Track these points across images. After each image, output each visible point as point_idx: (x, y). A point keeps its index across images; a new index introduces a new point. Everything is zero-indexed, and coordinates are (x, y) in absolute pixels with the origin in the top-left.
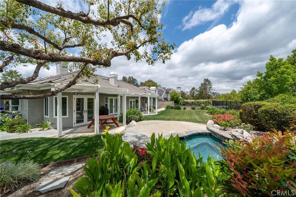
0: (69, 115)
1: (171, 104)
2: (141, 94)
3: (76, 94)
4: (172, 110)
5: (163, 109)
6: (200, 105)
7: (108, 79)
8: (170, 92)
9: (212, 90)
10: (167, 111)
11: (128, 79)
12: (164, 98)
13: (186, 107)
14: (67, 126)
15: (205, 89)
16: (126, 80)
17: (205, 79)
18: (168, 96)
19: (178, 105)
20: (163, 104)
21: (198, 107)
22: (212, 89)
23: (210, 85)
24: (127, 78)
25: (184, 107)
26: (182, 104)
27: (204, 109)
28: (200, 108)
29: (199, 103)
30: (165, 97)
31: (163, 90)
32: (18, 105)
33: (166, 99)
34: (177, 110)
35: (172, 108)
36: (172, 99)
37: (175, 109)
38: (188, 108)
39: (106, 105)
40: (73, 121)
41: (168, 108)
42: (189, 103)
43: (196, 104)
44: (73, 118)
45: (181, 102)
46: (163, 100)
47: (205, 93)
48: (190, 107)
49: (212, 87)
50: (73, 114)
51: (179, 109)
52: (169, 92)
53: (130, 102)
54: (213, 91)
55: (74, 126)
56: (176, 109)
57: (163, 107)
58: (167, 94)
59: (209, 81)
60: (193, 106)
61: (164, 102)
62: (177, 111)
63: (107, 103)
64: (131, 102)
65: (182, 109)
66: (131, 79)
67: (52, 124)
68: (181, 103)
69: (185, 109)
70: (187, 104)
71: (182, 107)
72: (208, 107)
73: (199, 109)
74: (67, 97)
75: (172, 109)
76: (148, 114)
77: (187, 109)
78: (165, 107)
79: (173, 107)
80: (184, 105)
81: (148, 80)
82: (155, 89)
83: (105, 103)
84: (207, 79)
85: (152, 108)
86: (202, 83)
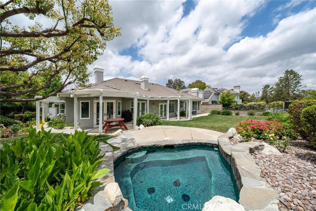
0: (90, 118)
1: (220, 108)
2: (170, 97)
3: (96, 98)
5: (206, 114)
6: (262, 109)
7: (138, 83)
8: (221, 93)
11: (175, 81)
12: (212, 101)
13: (240, 112)
14: (89, 127)
15: (287, 86)
16: (172, 83)
17: (287, 71)
18: (217, 98)
19: (228, 109)
20: (208, 109)
21: (259, 112)
22: (301, 86)
23: (296, 80)
24: (173, 81)
25: (236, 112)
26: (234, 108)
27: (267, 115)
28: (262, 113)
29: (261, 106)
30: (214, 100)
31: (211, 91)
32: (64, 109)
33: (214, 102)
35: (219, 113)
37: (223, 115)
38: (243, 114)
39: (132, 109)
40: (93, 123)
41: (214, 113)
42: (244, 107)
43: (256, 108)
44: (93, 120)
45: (232, 105)
46: (210, 103)
47: (287, 92)
48: (246, 112)
49: (300, 81)
50: (93, 116)
51: (228, 114)
52: (219, 94)
53: (160, 106)
54: (301, 89)
55: (94, 126)
57: (207, 112)
58: (216, 96)
59: (296, 74)
60: (251, 111)
61: (209, 106)
62: (225, 117)
63: (133, 107)
64: (162, 106)
65: (234, 115)
66: (178, 81)
67: (79, 124)
68: (232, 107)
69: (237, 114)
70: (241, 108)
71: (234, 113)
72: (269, 111)
73: (261, 115)
74: (89, 101)
75: (218, 114)
76: (178, 120)
77: (240, 115)
78: (210, 112)
79: (220, 112)
80: (236, 109)
81: (196, 81)
82: (197, 90)
83: (131, 108)
84: (292, 70)
85: (187, 112)
86: (282, 77)
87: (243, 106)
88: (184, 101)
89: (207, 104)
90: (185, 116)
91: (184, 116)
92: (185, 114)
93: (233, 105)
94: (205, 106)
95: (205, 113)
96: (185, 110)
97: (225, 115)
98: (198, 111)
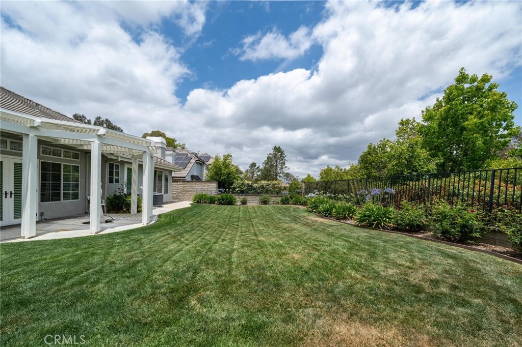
1: (212, 189)
4: (212, 205)
5: (186, 204)
6: (278, 193)
8: (208, 163)
9: (286, 169)
10: (196, 210)
12: (192, 176)
13: (249, 198)
17: (275, 148)
18: (202, 171)
19: (228, 192)
20: (187, 191)
21: (275, 198)
22: (286, 167)
23: (282, 160)
25: (242, 197)
26: (237, 189)
27: (288, 203)
28: (279, 199)
29: (277, 188)
30: (195, 174)
31: (189, 156)
33: (196, 179)
34: (224, 207)
35: (212, 201)
36: (212, 179)
38: (253, 202)
41: (200, 200)
42: (254, 189)
43: (270, 191)
45: (235, 185)
46: (189, 179)
47: (275, 174)
48: (258, 198)
51: (230, 202)
52: (204, 163)
56: (222, 204)
57: (186, 200)
58: (199, 166)
60: (265, 196)
61: (189, 184)
62: (226, 210)
65: (239, 203)
69: (244, 203)
70: (249, 190)
71: (238, 199)
73: (279, 203)
75: (211, 203)
77: (248, 204)
78: (193, 197)
79: (214, 198)
80: (242, 192)
85: (133, 199)
86: (270, 154)
87: (252, 186)
88: (123, 163)
89: (182, 180)
90: (128, 211)
91: (124, 212)
92: (128, 206)
93: (236, 183)
94: (180, 186)
95: (180, 200)
96: (125, 192)
97: (225, 204)
98: (166, 197)
